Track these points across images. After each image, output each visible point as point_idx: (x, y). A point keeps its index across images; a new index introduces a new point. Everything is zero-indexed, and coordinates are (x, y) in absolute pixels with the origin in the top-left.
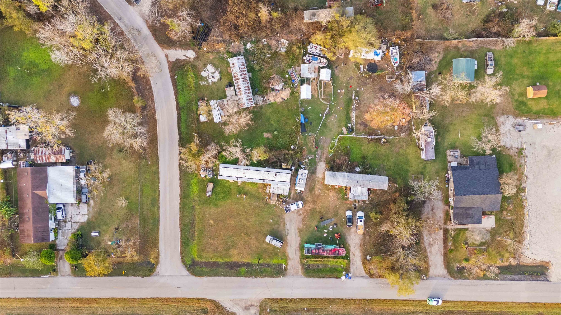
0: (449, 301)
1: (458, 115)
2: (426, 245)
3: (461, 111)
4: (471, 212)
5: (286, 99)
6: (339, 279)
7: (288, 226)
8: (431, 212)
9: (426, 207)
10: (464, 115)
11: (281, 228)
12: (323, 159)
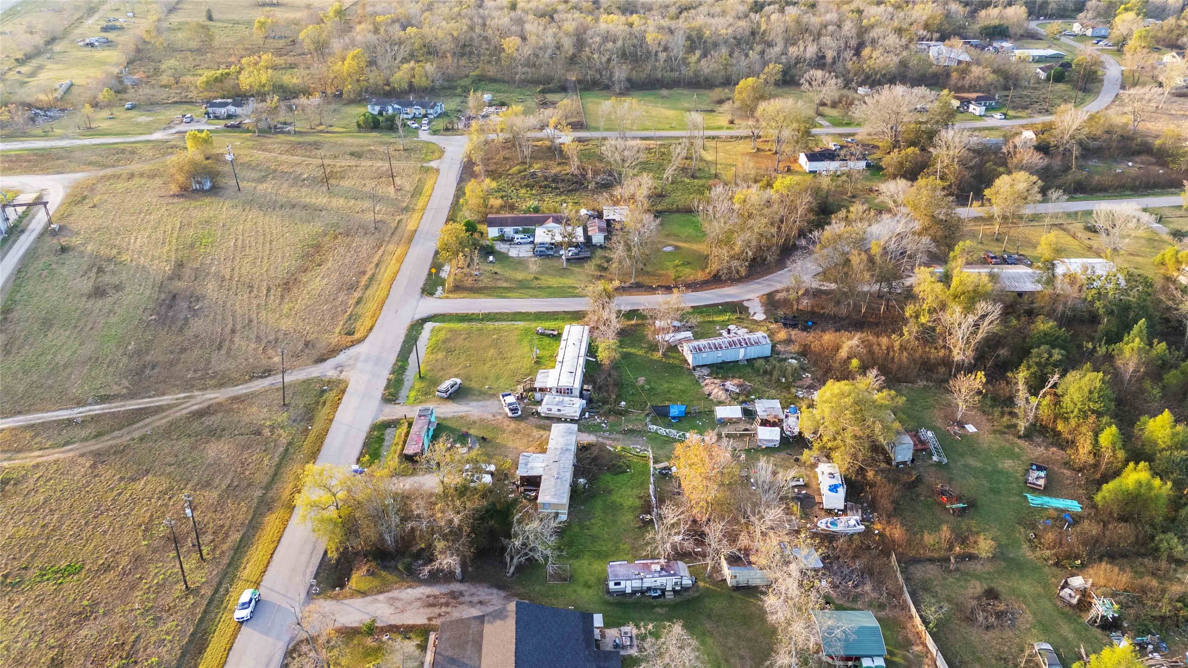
0: (235, 638)
1: (730, 649)
2: (395, 593)
3: (742, 652)
4: (469, 652)
5: (711, 397)
6: (355, 460)
7: (474, 404)
8: (475, 599)
9: (489, 591)
10: (732, 661)
11: (473, 398)
12: (600, 439)
